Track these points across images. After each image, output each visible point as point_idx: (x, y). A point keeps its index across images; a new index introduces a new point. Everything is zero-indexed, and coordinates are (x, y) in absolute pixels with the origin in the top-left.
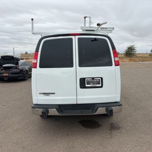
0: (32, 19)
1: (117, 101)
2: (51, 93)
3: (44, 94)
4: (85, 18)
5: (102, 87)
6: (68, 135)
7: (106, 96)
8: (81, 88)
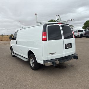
0: (36, 14)
1: (74, 53)
2: (54, 53)
3: (51, 54)
4: (57, 16)
5: (71, 47)
6: (60, 73)
7: (72, 52)
8: (65, 49)
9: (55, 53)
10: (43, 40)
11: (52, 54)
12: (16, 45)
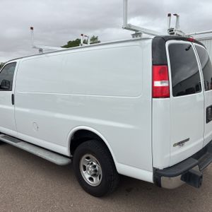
9: (188, 140)
10: (154, 96)
11: (181, 143)
12: (11, 107)
